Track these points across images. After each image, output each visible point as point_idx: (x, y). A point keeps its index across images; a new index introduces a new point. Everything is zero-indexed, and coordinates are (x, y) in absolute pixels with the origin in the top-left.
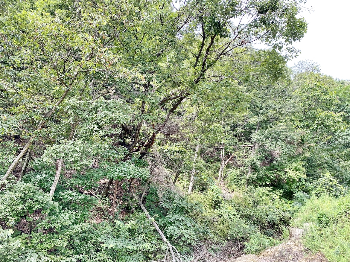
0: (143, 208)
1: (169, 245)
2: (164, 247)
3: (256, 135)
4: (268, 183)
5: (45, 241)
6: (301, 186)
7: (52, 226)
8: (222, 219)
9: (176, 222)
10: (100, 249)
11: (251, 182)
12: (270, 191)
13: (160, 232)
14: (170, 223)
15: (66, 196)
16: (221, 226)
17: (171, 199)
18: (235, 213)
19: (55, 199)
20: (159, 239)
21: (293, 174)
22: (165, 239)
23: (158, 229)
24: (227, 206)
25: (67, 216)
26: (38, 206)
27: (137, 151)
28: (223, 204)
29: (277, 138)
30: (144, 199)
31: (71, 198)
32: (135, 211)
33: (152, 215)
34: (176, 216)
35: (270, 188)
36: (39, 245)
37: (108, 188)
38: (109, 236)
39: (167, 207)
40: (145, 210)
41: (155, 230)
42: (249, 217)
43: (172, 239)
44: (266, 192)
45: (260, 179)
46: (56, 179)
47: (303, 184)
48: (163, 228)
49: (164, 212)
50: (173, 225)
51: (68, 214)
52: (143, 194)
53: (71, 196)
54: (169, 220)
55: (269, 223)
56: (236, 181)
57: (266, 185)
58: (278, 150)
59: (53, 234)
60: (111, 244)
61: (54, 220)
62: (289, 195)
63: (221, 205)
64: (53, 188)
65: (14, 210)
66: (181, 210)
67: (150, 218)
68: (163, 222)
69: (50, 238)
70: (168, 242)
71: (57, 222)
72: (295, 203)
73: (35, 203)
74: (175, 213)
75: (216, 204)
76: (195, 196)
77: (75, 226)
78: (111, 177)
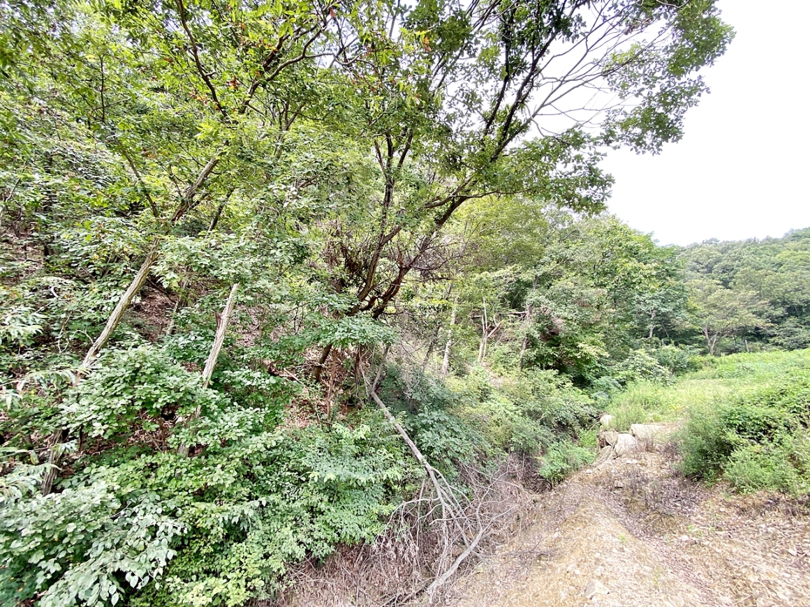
0: (378, 400)
1: (428, 466)
2: (420, 473)
3: (532, 296)
4: (551, 364)
5: (187, 472)
6: (593, 369)
7: (202, 441)
8: (495, 417)
9: (436, 425)
11: (528, 364)
12: (555, 376)
13: (410, 442)
14: (424, 426)
15: (240, 378)
17: (422, 386)
18: (514, 408)
19: (216, 384)
20: (407, 454)
21: (591, 351)
22: (420, 456)
23: (406, 437)
24: (499, 398)
25: (235, 419)
26: (164, 398)
27: (367, 308)
28: (494, 394)
30: (378, 386)
31: (249, 383)
32: (364, 406)
33: (394, 414)
34: (435, 414)
35: (556, 372)
36: (173, 482)
37: (320, 367)
38: (321, 454)
39: (419, 399)
40: (382, 405)
41: (402, 440)
42: (533, 415)
43: (432, 455)
44: (550, 377)
45: (540, 358)
46: (217, 346)
47: (597, 367)
48: (412, 435)
49: (414, 408)
50: (431, 429)
51: (237, 416)
52: (377, 379)
53: (250, 378)
54: (424, 421)
55: (559, 423)
56: (504, 361)
57: (548, 368)
58: (562, 317)
59: (207, 457)
60: (329, 472)
61: (207, 427)
62: (581, 382)
63: (491, 396)
64: (211, 362)
65: (106, 408)
66: (440, 403)
67: (392, 418)
68: (412, 425)
69: (200, 466)
70: (425, 461)
71: (212, 431)
72: (599, 392)
73: (157, 392)
74: (432, 408)
75: (484, 395)
77: (255, 438)
78: (328, 341)
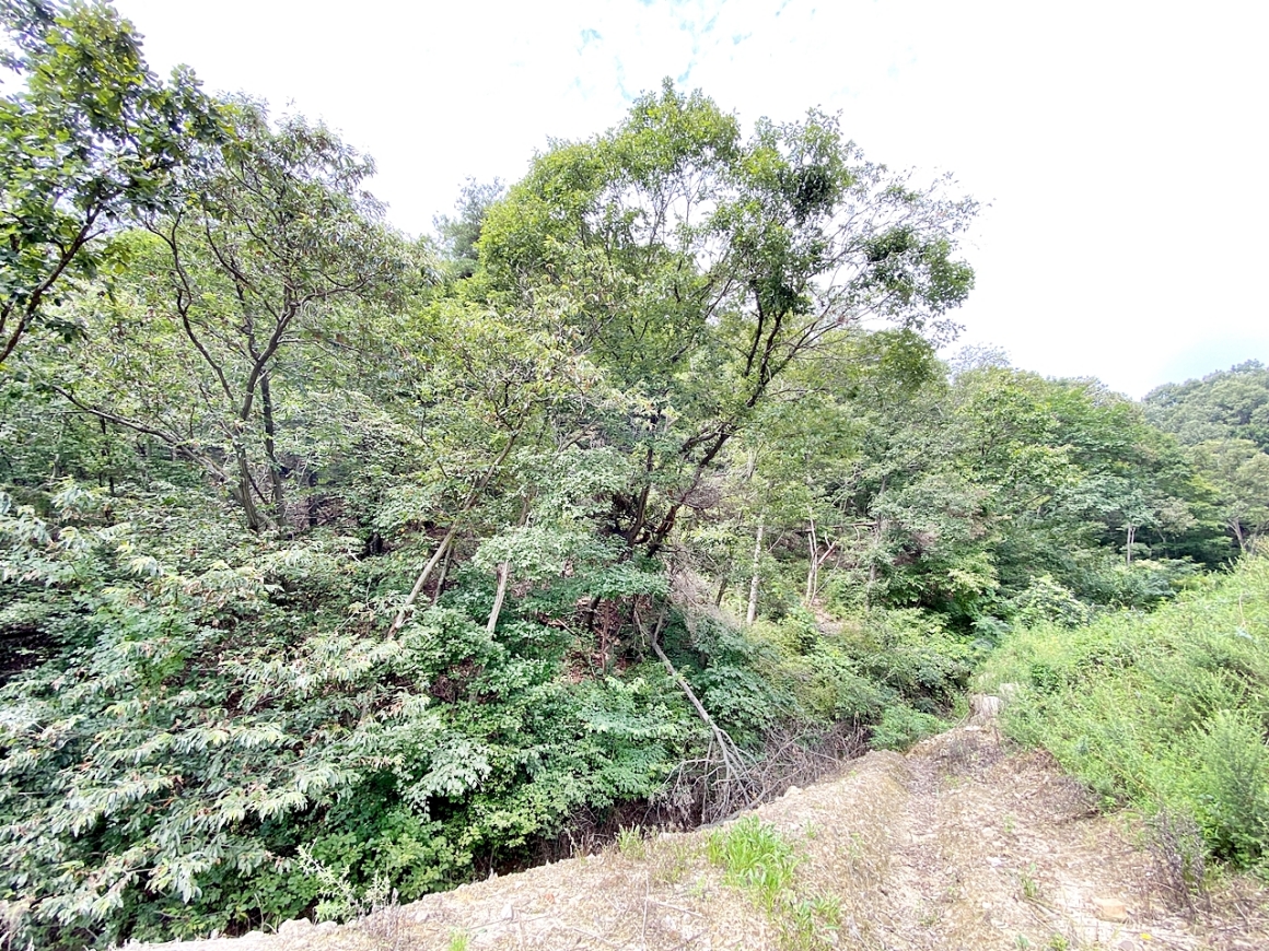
0: (660, 653)
1: (715, 727)
2: (705, 733)
3: (880, 503)
4: (914, 600)
5: (483, 717)
6: (989, 604)
7: (494, 689)
8: (819, 676)
9: (727, 682)
10: (581, 734)
11: (876, 599)
12: (921, 617)
13: (696, 701)
14: (714, 684)
15: (517, 631)
16: (819, 691)
17: (713, 636)
18: (848, 663)
19: (499, 637)
20: (694, 716)
21: (970, 581)
22: (705, 716)
23: (691, 695)
24: (828, 649)
25: (520, 669)
26: (468, 651)
27: (641, 541)
28: (821, 644)
29: (926, 506)
30: (661, 635)
31: (526, 635)
32: (644, 659)
33: (678, 668)
34: (725, 669)
35: (919, 611)
36: (472, 724)
37: (592, 613)
38: (597, 709)
39: (707, 651)
40: (664, 657)
41: (685, 698)
42: (877, 672)
43: (720, 715)
44: (911, 618)
45: (896, 591)
46: (498, 601)
47: (993, 602)
48: (700, 694)
49: (701, 661)
50: (721, 686)
51: (520, 666)
52: (658, 626)
53: (526, 630)
54: (712, 677)
55: (922, 685)
56: (845, 596)
57: (911, 604)
58: (930, 530)
59: (495, 705)
60: (602, 724)
61: (496, 677)
62: (962, 625)
63: (817, 647)
64: (493, 617)
65: (426, 659)
66: (736, 657)
67: (675, 673)
68: (700, 682)
69: (490, 713)
70: (712, 722)
71: (501, 681)
72: (978, 640)
73: (462, 646)
74: (722, 663)
75: (806, 646)
76: (761, 630)
77: (535, 688)
78: (597, 593)
